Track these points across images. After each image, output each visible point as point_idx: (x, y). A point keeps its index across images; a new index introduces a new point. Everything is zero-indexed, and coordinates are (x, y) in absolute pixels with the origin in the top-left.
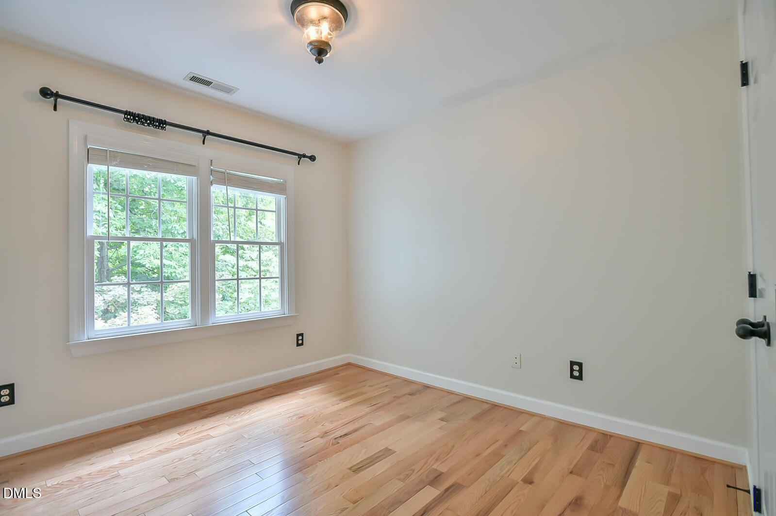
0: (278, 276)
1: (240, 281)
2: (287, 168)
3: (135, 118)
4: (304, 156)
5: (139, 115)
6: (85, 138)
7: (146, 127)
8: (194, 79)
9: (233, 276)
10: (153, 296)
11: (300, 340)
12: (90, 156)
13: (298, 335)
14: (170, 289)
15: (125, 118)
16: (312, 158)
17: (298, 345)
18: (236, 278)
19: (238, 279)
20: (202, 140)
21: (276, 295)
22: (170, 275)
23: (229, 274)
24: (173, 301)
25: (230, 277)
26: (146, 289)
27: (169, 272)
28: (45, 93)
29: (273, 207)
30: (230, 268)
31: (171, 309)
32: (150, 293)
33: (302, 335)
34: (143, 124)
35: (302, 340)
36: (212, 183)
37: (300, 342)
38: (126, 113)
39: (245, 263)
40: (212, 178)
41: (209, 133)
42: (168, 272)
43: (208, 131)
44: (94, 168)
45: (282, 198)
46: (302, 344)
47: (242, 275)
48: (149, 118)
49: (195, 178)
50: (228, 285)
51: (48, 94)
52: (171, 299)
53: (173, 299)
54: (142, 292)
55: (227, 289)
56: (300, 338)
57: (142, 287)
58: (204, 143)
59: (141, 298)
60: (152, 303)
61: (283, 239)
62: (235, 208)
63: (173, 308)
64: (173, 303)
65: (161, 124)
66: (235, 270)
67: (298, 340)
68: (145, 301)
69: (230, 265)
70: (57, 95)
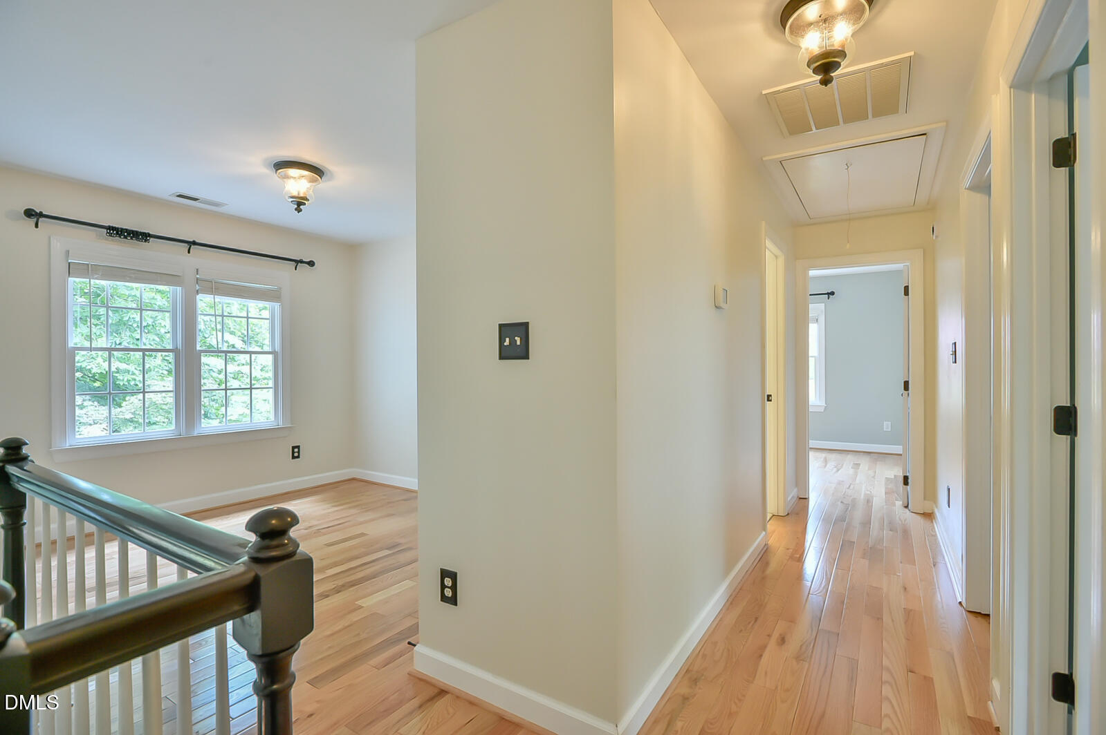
0: (271, 386)
1: (228, 391)
2: (283, 275)
3: (117, 232)
4: (301, 262)
5: (122, 230)
6: (68, 252)
7: (128, 240)
8: (180, 196)
9: (219, 384)
10: (102, 412)
11: (296, 452)
12: (71, 269)
13: (294, 448)
14: (127, 403)
15: (107, 233)
16: (311, 264)
17: (294, 457)
18: (224, 388)
19: (226, 389)
20: (187, 249)
21: (270, 407)
22: (127, 383)
23: (214, 382)
24: (132, 418)
25: (216, 387)
26: (91, 403)
27: (125, 380)
28: (29, 213)
29: (266, 314)
30: (215, 375)
31: (129, 429)
32: (97, 409)
33: (298, 447)
34: (125, 237)
35: (299, 452)
36: (198, 292)
37: (296, 454)
38: (110, 228)
39: (237, 369)
40: (198, 287)
41: (194, 243)
42: (123, 380)
43: (194, 241)
44: (75, 282)
45: (277, 306)
46: (298, 457)
47: (233, 383)
48: (133, 232)
49: (179, 289)
50: (213, 398)
51: (33, 215)
52: (128, 416)
53: (132, 416)
54: (84, 407)
55: (212, 403)
56: (296, 450)
57: (84, 400)
58: (189, 252)
59: (84, 415)
60: (101, 422)
61: (278, 348)
62: (223, 316)
63: (131, 428)
64: (132, 422)
65: (144, 237)
66: (222, 376)
67: (293, 452)
68: (90, 418)
69: (215, 370)
70: (41, 215)
